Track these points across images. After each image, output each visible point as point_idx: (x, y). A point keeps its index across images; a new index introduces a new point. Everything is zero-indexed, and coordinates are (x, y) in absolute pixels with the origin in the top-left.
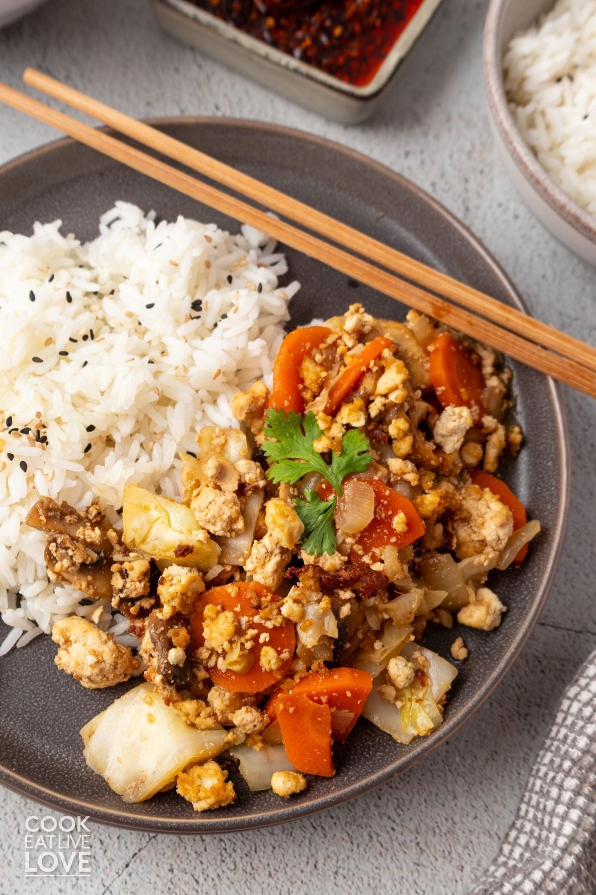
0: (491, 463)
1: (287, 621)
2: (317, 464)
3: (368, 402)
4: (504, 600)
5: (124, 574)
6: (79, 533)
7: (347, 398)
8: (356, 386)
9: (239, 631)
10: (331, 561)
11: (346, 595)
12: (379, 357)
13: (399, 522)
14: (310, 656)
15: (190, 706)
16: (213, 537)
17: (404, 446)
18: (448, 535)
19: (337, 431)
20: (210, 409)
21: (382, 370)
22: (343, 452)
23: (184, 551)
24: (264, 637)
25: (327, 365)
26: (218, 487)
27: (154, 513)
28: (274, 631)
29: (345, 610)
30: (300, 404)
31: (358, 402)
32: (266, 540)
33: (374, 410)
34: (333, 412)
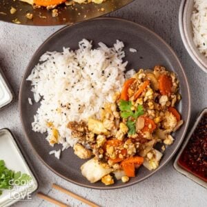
0: (173, 105)
1: (125, 149)
2: (131, 113)
3: (143, 97)
4: (174, 138)
5: (89, 137)
6: (79, 129)
7: (139, 97)
8: (141, 94)
9: (114, 151)
10: (135, 136)
11: (138, 143)
12: (146, 87)
13: (150, 126)
14: (130, 155)
15: (104, 165)
16: (108, 130)
17: (152, 107)
18: (161, 125)
19: (136, 105)
20: (107, 97)
21: (147, 90)
22: (137, 110)
23: (102, 134)
24: (120, 152)
25: (134, 90)
26: (109, 119)
27: (95, 125)
28: (122, 151)
29: (138, 146)
30: (128, 99)
31: (141, 99)
32: (120, 131)
33: (145, 100)
34: (135, 101)
